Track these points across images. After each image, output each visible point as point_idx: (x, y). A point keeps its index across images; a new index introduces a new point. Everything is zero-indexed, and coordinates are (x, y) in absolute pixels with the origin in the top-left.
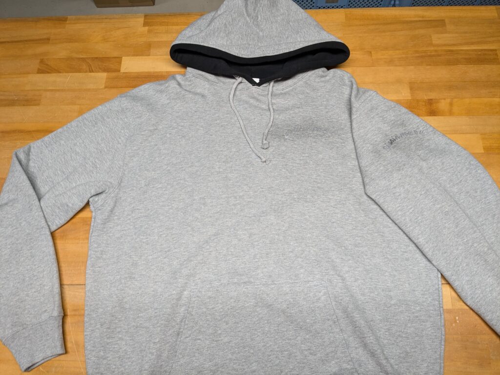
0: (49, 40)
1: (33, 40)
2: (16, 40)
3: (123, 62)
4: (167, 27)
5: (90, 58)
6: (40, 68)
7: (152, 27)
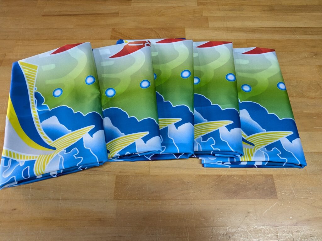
0: (118, 14)
1: (104, 14)
2: (88, 13)
3: (186, 32)
4: (218, 6)
5: (156, 28)
6: (112, 34)
7: (205, 7)
